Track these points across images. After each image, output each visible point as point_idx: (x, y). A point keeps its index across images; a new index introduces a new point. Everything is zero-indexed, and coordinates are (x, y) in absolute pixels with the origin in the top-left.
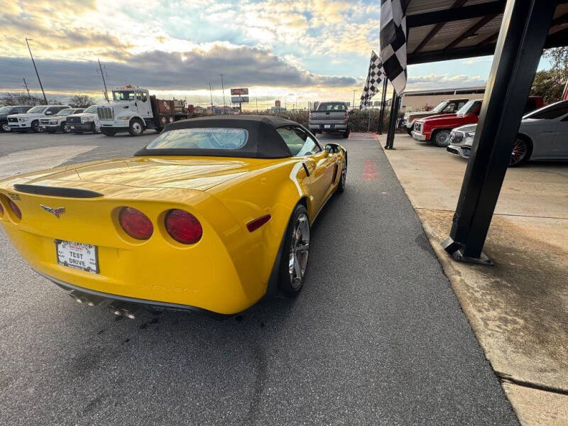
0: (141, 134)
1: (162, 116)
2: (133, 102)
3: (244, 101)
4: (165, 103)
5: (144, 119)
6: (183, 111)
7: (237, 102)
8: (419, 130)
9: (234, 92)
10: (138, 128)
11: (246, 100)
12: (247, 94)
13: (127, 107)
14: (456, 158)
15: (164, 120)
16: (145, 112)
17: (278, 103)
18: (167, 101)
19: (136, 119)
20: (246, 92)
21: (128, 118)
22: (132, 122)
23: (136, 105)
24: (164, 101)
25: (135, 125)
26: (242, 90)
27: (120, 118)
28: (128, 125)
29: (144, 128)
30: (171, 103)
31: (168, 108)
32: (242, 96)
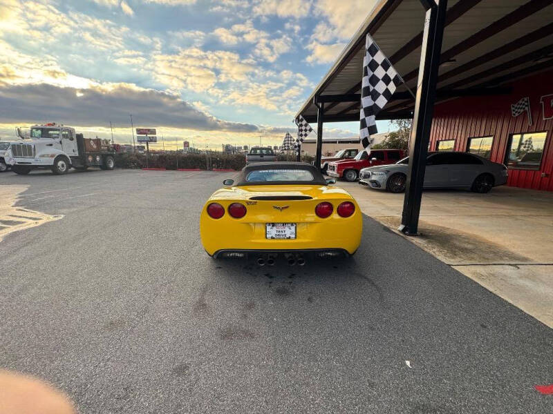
0: (66, 173)
1: (89, 155)
2: (58, 140)
3: (151, 141)
4: (92, 141)
5: (70, 157)
6: (108, 150)
7: (143, 141)
8: (334, 170)
9: (139, 132)
10: (63, 166)
11: (154, 140)
12: (155, 134)
13: (51, 145)
14: (367, 188)
15: (90, 159)
16: (70, 150)
17: (186, 144)
18: (93, 140)
19: (61, 157)
20: (154, 132)
21: (52, 156)
22: (57, 160)
23: (61, 142)
24: (90, 139)
25: (60, 163)
26: (149, 130)
27: (43, 156)
28: (52, 163)
29: (69, 166)
30: (98, 141)
31: (95, 147)
32: (148, 135)
